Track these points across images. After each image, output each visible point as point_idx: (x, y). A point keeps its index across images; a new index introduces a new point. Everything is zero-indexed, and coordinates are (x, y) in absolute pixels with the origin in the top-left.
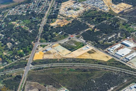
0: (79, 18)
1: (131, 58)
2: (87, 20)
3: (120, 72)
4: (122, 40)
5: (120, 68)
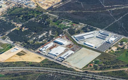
0: (2, 16)
1: (66, 57)
2: (13, 18)
3: (56, 73)
4: (54, 38)
5: (55, 68)
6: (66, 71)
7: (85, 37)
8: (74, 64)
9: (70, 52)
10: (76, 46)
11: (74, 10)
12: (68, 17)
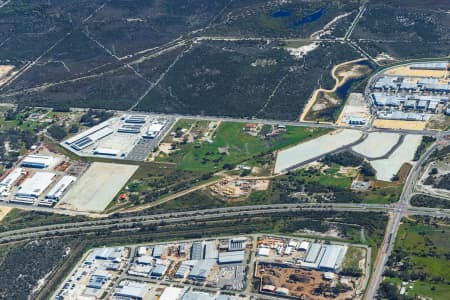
1: (60, 193)
3: (46, 235)
4: (20, 157)
5: (42, 225)
6: (67, 225)
7: (93, 138)
8: (84, 203)
9: (67, 180)
10: (77, 163)
11: (50, 81)
12: (40, 102)
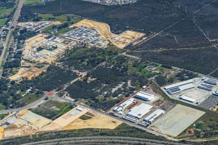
0: (58, 62)
1: (152, 119)
2: (73, 64)
3: (138, 144)
4: (134, 91)
5: (137, 137)
6: (152, 140)
7: (181, 88)
8: (166, 129)
9: (159, 112)
10: (168, 103)
11: (164, 47)
12: (155, 59)
